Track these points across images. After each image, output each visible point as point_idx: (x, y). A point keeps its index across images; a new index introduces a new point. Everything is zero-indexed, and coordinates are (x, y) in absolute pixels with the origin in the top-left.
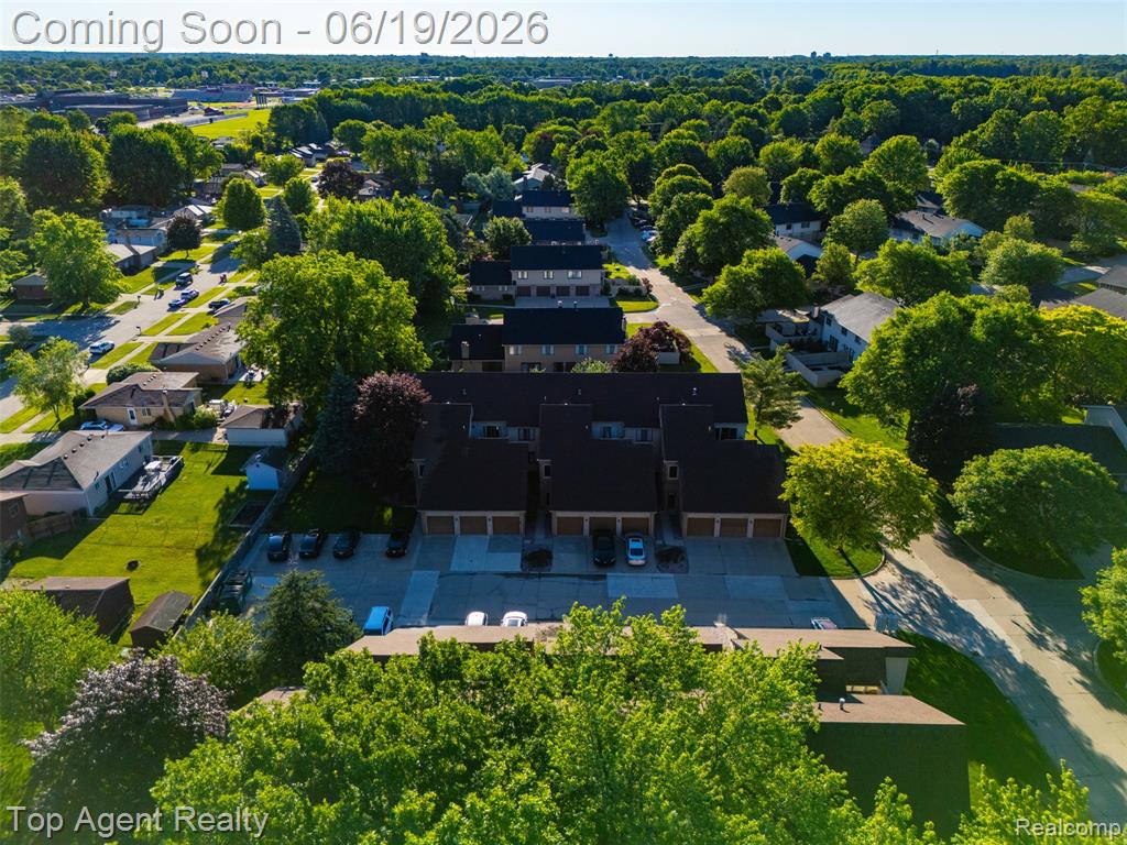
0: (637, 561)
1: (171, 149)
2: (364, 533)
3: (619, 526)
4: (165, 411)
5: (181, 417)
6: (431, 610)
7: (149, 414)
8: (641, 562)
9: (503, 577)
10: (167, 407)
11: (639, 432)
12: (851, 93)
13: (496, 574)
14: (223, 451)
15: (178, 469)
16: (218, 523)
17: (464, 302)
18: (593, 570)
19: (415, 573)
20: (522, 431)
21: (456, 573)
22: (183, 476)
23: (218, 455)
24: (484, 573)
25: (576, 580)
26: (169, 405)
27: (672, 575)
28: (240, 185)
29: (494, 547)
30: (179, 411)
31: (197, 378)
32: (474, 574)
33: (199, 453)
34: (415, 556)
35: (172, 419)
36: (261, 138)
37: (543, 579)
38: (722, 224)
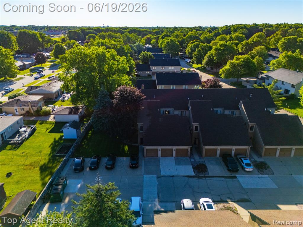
0: (249, 169)
1: (37, 36)
2: (117, 157)
3: (233, 152)
4: (30, 108)
5: (36, 111)
6: (158, 197)
7: (23, 110)
8: (251, 170)
9: (188, 178)
10: (31, 107)
11: (231, 112)
12: (233, 28)
13: (184, 176)
14: (53, 124)
15: (34, 130)
16: (50, 153)
17: (135, 77)
18: (228, 174)
19: (145, 176)
20: (180, 112)
21: (164, 176)
22: (36, 134)
23: (51, 125)
24: (178, 176)
25: (222, 179)
26: (31, 106)
27: (267, 176)
28: (59, 45)
29: (178, 163)
30: (35, 109)
31: (43, 97)
32: (173, 176)
33: (43, 125)
34: (143, 168)
35: (32, 112)
36: (65, 39)
37: (207, 178)
38: (222, 49)
